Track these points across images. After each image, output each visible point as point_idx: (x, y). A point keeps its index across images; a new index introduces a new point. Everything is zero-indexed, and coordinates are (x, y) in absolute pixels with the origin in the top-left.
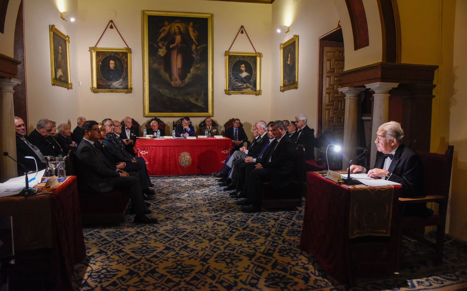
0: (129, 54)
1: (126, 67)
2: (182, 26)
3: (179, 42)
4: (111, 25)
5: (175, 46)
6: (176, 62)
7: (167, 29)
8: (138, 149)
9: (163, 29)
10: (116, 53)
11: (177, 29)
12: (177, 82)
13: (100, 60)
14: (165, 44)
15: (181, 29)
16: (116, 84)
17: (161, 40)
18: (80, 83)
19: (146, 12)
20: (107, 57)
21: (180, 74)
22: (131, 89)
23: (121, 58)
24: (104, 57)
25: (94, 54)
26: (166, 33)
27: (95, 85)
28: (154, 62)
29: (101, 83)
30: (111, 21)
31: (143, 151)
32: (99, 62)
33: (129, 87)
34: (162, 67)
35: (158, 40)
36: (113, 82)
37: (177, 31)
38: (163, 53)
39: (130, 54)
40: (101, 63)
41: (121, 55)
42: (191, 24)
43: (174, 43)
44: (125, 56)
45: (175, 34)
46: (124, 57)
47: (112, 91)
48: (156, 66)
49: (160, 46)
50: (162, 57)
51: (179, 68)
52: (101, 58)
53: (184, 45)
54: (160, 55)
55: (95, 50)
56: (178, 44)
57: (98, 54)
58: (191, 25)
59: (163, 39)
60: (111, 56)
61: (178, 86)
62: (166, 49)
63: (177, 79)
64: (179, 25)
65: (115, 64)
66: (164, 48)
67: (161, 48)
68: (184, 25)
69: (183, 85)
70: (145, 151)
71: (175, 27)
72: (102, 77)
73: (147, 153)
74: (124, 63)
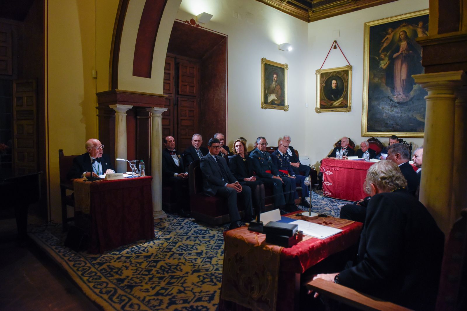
0: (349, 72)
1: (346, 85)
2: (408, 30)
3: (404, 49)
4: (335, 45)
5: (399, 54)
6: (400, 73)
7: (390, 37)
8: (324, 168)
9: (386, 38)
10: (338, 72)
11: (402, 34)
12: (400, 97)
13: (324, 81)
14: (388, 54)
15: (408, 34)
16: (336, 103)
17: (383, 51)
18: (307, 104)
19: (367, 24)
20: (330, 77)
21: (404, 87)
22: (350, 107)
23: (342, 76)
24: (327, 78)
25: (319, 76)
26: (389, 42)
27: (318, 106)
28: (375, 76)
29: (323, 104)
30: (335, 42)
31: (328, 172)
32: (323, 83)
33: (348, 106)
34: (384, 80)
35: (380, 51)
36: (333, 102)
37: (402, 36)
38: (385, 65)
39: (351, 71)
40: (324, 84)
41: (342, 73)
42: (421, 24)
43: (398, 52)
44: (346, 74)
45: (400, 40)
46: (345, 76)
47: (332, 111)
48: (377, 80)
49: (382, 57)
50: (383, 70)
51: (403, 80)
52: (325, 79)
53: (411, 52)
54: (381, 68)
55: (320, 73)
56: (404, 52)
57: (322, 75)
58: (420, 26)
59: (386, 50)
60: (333, 76)
61: (401, 100)
62: (389, 60)
63: (400, 93)
64: (404, 29)
65: (337, 83)
66: (387, 58)
67: (383, 60)
68: (411, 27)
69: (408, 99)
70: (331, 172)
71: (400, 33)
72: (325, 97)
73: (332, 173)
74: (345, 81)
